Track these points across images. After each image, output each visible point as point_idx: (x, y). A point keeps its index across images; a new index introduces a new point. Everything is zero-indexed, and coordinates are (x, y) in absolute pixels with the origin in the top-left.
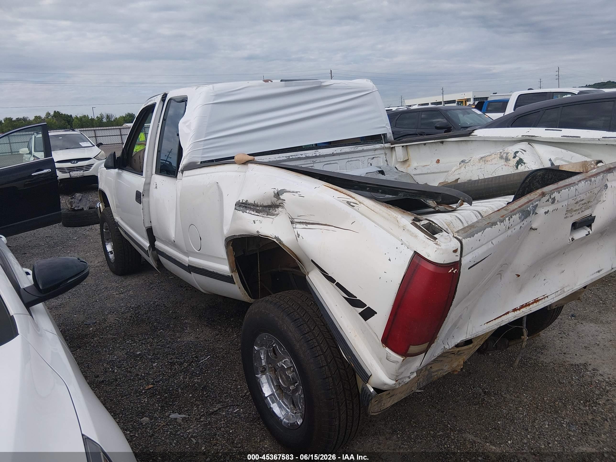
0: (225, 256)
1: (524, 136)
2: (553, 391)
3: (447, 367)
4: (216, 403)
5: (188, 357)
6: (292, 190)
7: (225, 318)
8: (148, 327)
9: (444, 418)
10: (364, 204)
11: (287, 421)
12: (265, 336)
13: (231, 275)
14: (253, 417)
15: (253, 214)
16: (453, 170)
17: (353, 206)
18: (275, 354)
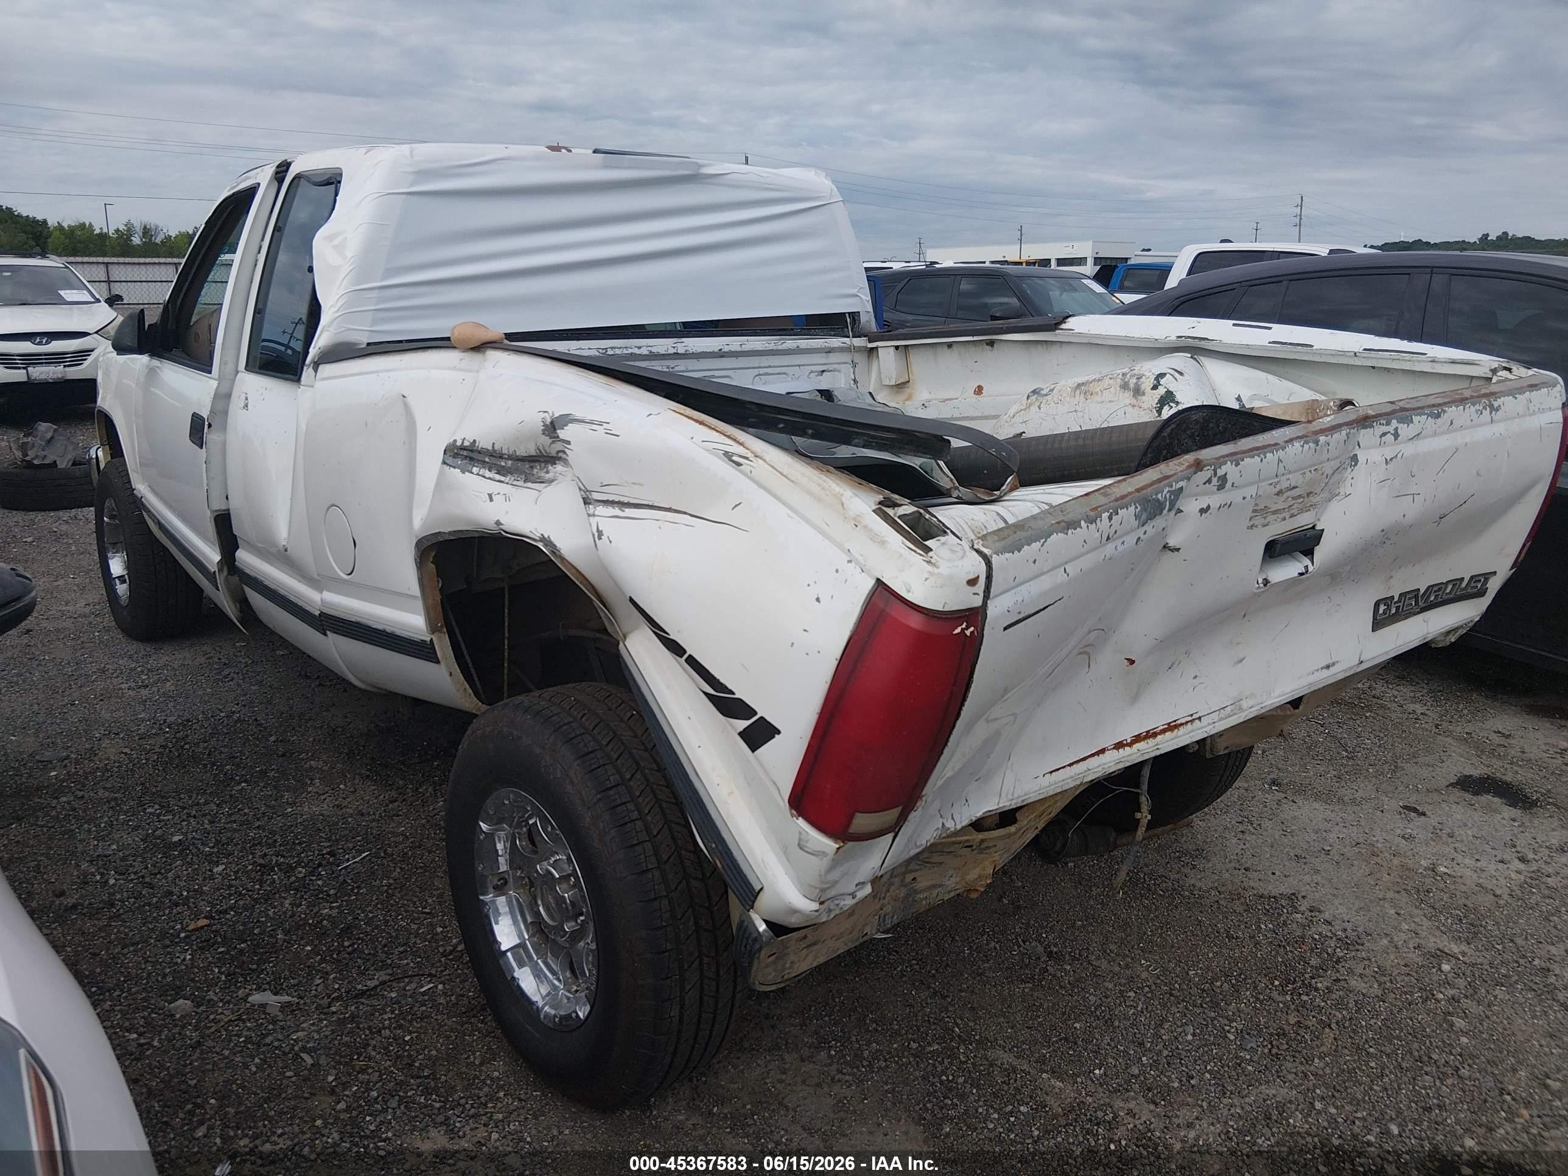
0: (416, 590)
1: (1181, 337)
2: (1211, 955)
3: (953, 880)
4: (375, 969)
5: (310, 853)
6: (589, 418)
7: (417, 761)
8: (209, 775)
9: (947, 1010)
10: (765, 461)
11: (553, 1012)
12: (507, 796)
13: (428, 639)
14: (470, 1003)
15: (490, 478)
16: (1012, 412)
17: (739, 464)
18: (533, 842)
